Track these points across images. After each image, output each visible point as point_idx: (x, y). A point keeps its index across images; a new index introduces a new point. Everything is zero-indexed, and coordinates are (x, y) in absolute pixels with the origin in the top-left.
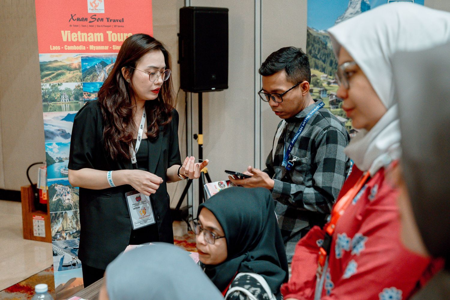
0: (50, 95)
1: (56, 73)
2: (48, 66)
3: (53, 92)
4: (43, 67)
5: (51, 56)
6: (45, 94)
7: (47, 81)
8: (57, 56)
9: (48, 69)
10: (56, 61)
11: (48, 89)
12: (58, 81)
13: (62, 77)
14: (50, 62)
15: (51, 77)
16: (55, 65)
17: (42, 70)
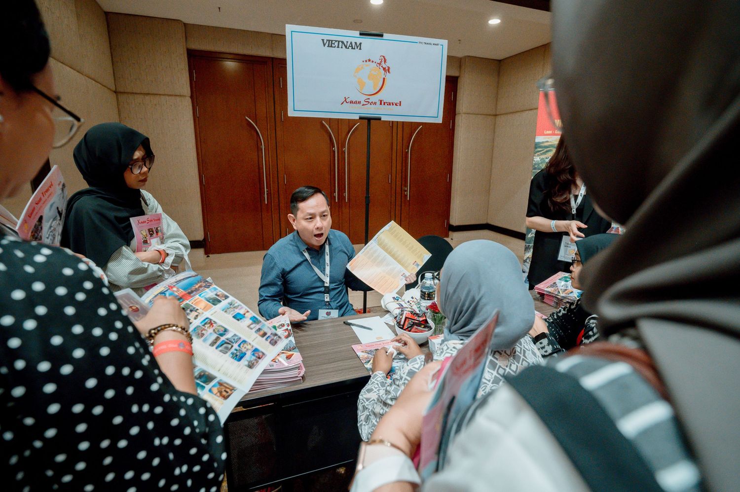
0: (538, 165)
1: (546, 150)
2: (541, 145)
3: (541, 163)
4: (537, 146)
5: (544, 138)
6: (535, 164)
7: (538, 155)
8: (548, 138)
9: (540, 147)
10: (547, 142)
11: (538, 161)
12: (546, 156)
13: (549, 153)
14: (543, 142)
15: (541, 152)
16: (546, 144)
17: (536, 148)
